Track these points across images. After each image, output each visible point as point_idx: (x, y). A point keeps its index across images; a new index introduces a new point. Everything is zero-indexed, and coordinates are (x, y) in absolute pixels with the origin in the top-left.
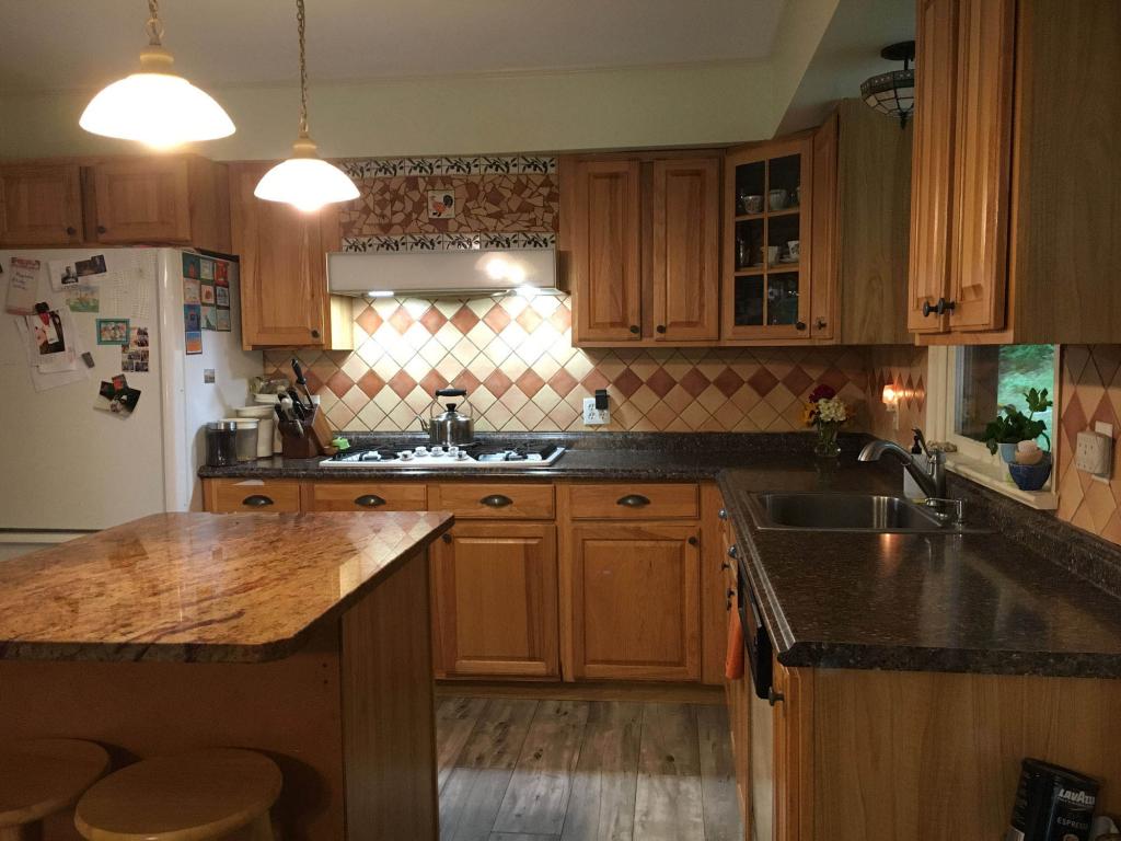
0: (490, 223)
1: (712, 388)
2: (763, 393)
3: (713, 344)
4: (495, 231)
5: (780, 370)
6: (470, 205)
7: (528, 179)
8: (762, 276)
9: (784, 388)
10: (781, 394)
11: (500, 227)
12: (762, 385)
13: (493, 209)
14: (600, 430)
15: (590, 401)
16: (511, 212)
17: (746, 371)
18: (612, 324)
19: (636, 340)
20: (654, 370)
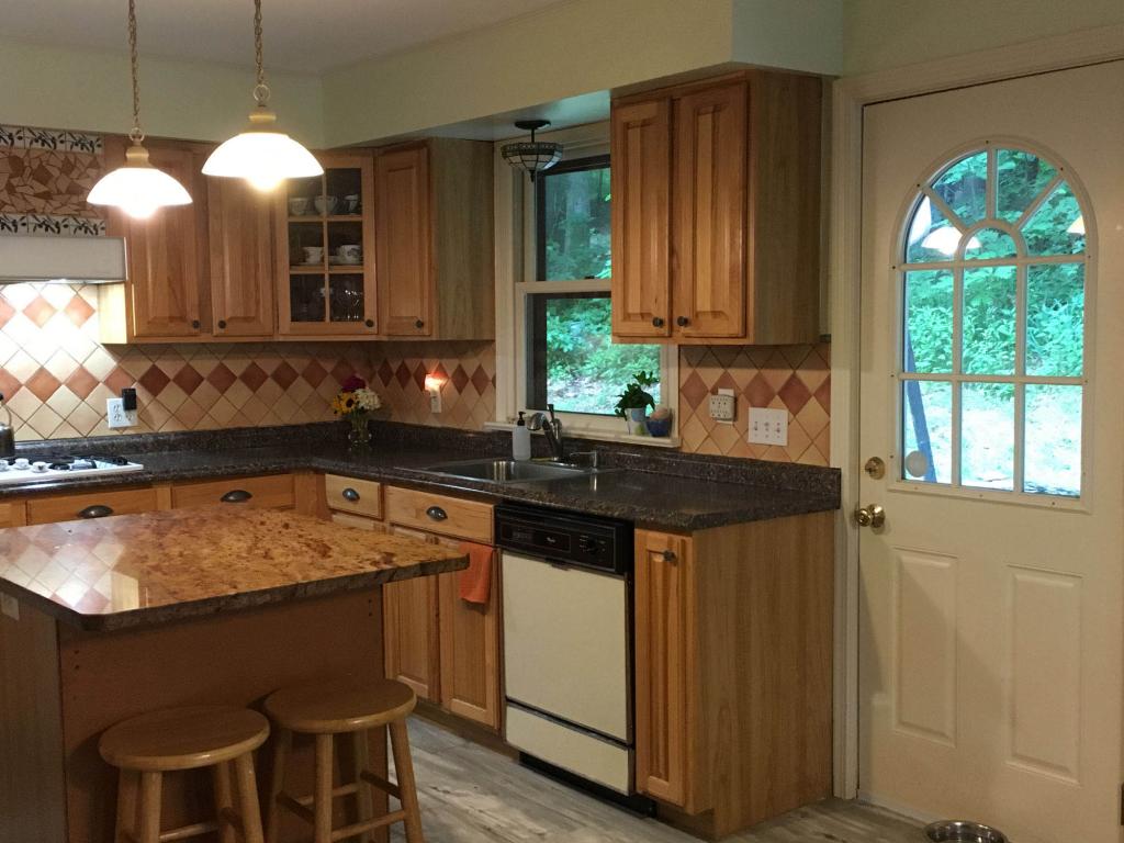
0: (39, 203)
1: (239, 384)
2: (285, 386)
3: (267, 339)
4: (43, 213)
5: (298, 364)
6: (15, 181)
7: (76, 159)
8: (323, 276)
9: (304, 381)
10: (301, 387)
11: (49, 209)
12: (284, 379)
13: (42, 189)
14: (125, 433)
15: (115, 403)
16: (59, 193)
17: (269, 365)
18: (172, 319)
19: (195, 335)
20: (180, 366)
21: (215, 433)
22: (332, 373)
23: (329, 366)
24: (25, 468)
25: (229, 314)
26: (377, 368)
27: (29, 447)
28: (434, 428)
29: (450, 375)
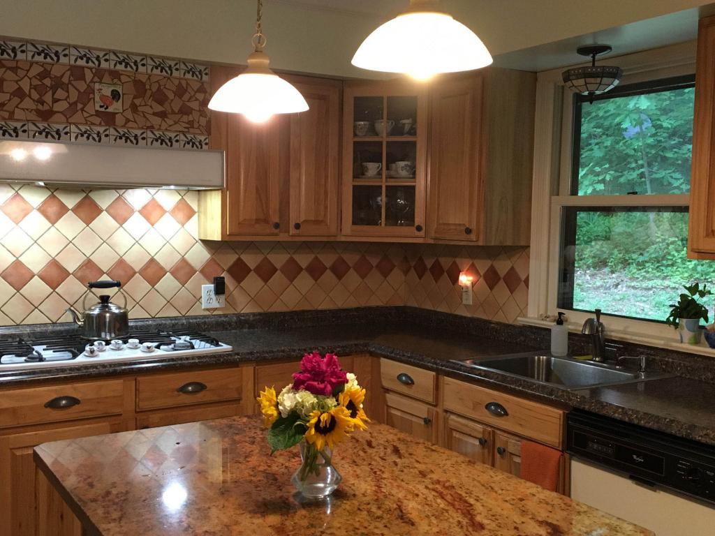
0: (156, 121)
1: (304, 274)
2: (340, 277)
3: (332, 239)
4: (159, 129)
5: (351, 258)
6: (137, 102)
7: (187, 84)
8: (381, 187)
9: (354, 273)
10: (353, 278)
11: (164, 126)
12: (339, 271)
13: (159, 108)
14: (215, 313)
15: (208, 288)
16: (173, 112)
17: (328, 259)
18: (257, 221)
19: (277, 235)
20: (259, 258)
21: (284, 314)
22: (377, 266)
23: (374, 261)
24: (136, 348)
25: (303, 218)
26: (413, 264)
27: (139, 324)
28: (465, 317)
29: (482, 274)
